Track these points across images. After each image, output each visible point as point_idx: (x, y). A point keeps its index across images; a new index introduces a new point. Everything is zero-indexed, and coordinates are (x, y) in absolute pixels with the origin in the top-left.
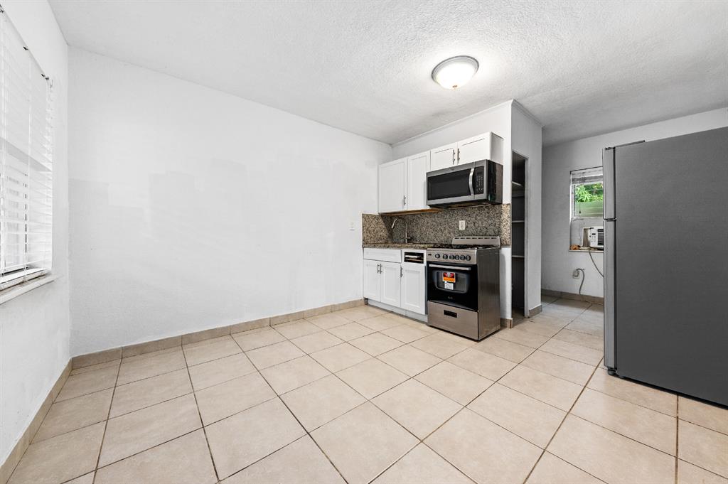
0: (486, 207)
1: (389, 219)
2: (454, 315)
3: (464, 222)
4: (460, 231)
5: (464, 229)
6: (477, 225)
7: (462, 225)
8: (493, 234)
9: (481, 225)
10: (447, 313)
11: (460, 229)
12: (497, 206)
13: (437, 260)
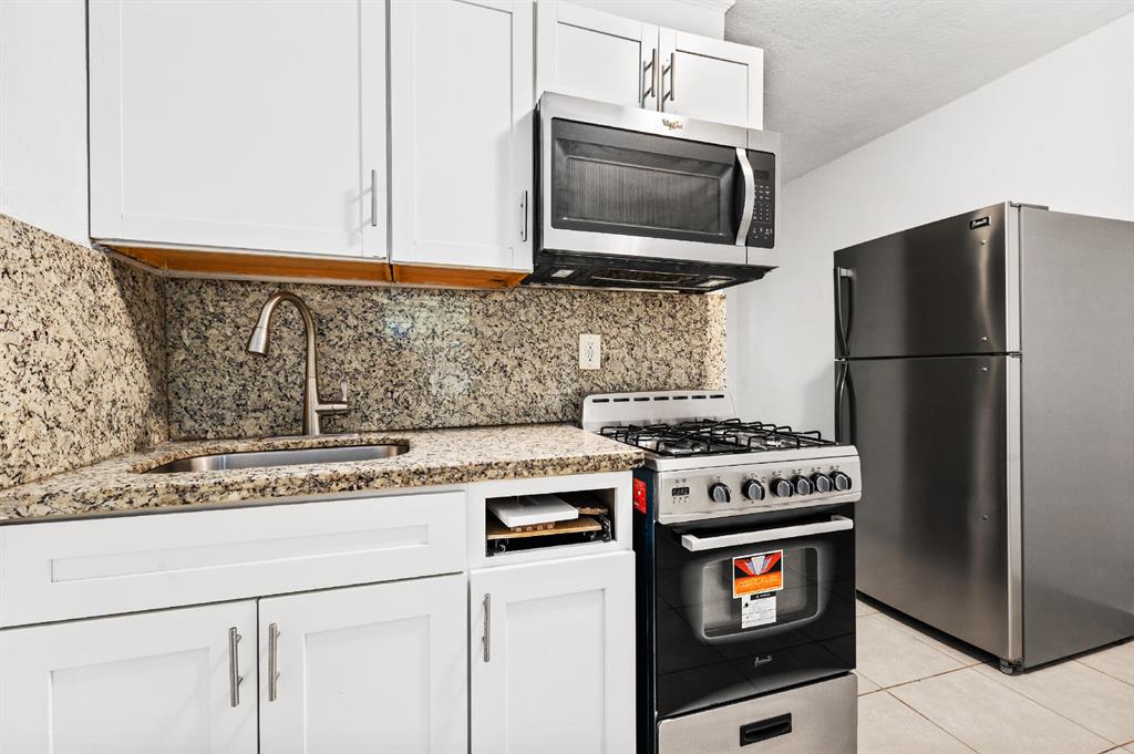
0: (667, 297)
1: (151, 296)
2: (780, 726)
3: (596, 339)
4: (580, 373)
5: (597, 365)
6: (638, 352)
7: (590, 351)
8: (686, 383)
9: (650, 354)
10: (751, 734)
11: (583, 365)
12: (695, 299)
13: (722, 511)
